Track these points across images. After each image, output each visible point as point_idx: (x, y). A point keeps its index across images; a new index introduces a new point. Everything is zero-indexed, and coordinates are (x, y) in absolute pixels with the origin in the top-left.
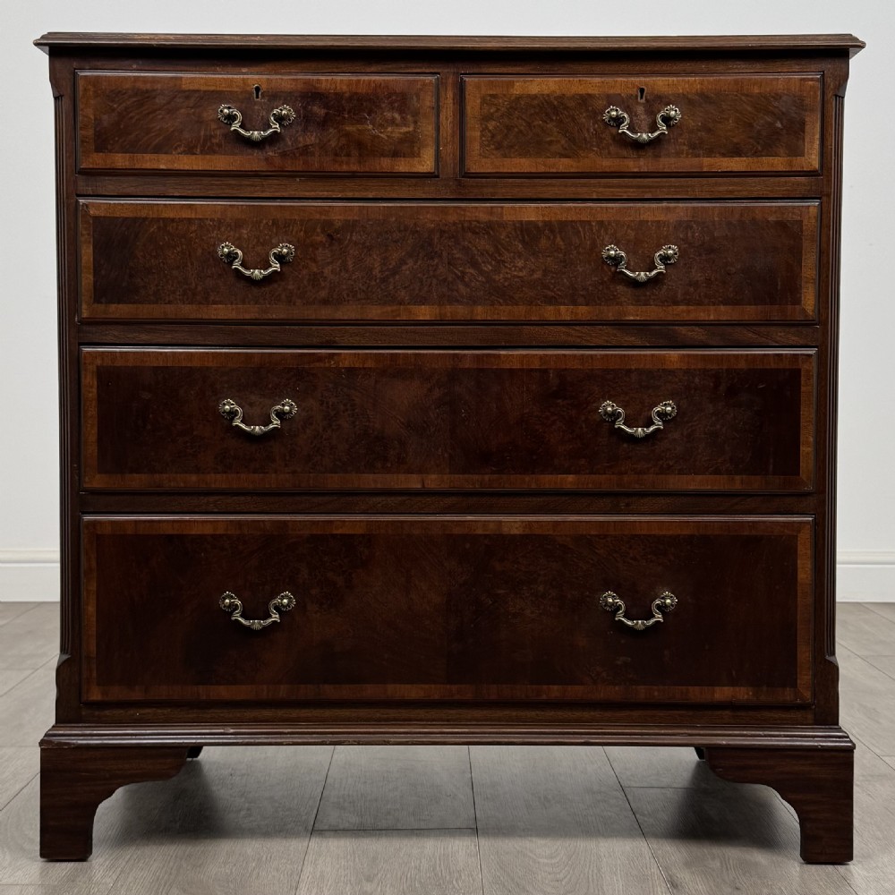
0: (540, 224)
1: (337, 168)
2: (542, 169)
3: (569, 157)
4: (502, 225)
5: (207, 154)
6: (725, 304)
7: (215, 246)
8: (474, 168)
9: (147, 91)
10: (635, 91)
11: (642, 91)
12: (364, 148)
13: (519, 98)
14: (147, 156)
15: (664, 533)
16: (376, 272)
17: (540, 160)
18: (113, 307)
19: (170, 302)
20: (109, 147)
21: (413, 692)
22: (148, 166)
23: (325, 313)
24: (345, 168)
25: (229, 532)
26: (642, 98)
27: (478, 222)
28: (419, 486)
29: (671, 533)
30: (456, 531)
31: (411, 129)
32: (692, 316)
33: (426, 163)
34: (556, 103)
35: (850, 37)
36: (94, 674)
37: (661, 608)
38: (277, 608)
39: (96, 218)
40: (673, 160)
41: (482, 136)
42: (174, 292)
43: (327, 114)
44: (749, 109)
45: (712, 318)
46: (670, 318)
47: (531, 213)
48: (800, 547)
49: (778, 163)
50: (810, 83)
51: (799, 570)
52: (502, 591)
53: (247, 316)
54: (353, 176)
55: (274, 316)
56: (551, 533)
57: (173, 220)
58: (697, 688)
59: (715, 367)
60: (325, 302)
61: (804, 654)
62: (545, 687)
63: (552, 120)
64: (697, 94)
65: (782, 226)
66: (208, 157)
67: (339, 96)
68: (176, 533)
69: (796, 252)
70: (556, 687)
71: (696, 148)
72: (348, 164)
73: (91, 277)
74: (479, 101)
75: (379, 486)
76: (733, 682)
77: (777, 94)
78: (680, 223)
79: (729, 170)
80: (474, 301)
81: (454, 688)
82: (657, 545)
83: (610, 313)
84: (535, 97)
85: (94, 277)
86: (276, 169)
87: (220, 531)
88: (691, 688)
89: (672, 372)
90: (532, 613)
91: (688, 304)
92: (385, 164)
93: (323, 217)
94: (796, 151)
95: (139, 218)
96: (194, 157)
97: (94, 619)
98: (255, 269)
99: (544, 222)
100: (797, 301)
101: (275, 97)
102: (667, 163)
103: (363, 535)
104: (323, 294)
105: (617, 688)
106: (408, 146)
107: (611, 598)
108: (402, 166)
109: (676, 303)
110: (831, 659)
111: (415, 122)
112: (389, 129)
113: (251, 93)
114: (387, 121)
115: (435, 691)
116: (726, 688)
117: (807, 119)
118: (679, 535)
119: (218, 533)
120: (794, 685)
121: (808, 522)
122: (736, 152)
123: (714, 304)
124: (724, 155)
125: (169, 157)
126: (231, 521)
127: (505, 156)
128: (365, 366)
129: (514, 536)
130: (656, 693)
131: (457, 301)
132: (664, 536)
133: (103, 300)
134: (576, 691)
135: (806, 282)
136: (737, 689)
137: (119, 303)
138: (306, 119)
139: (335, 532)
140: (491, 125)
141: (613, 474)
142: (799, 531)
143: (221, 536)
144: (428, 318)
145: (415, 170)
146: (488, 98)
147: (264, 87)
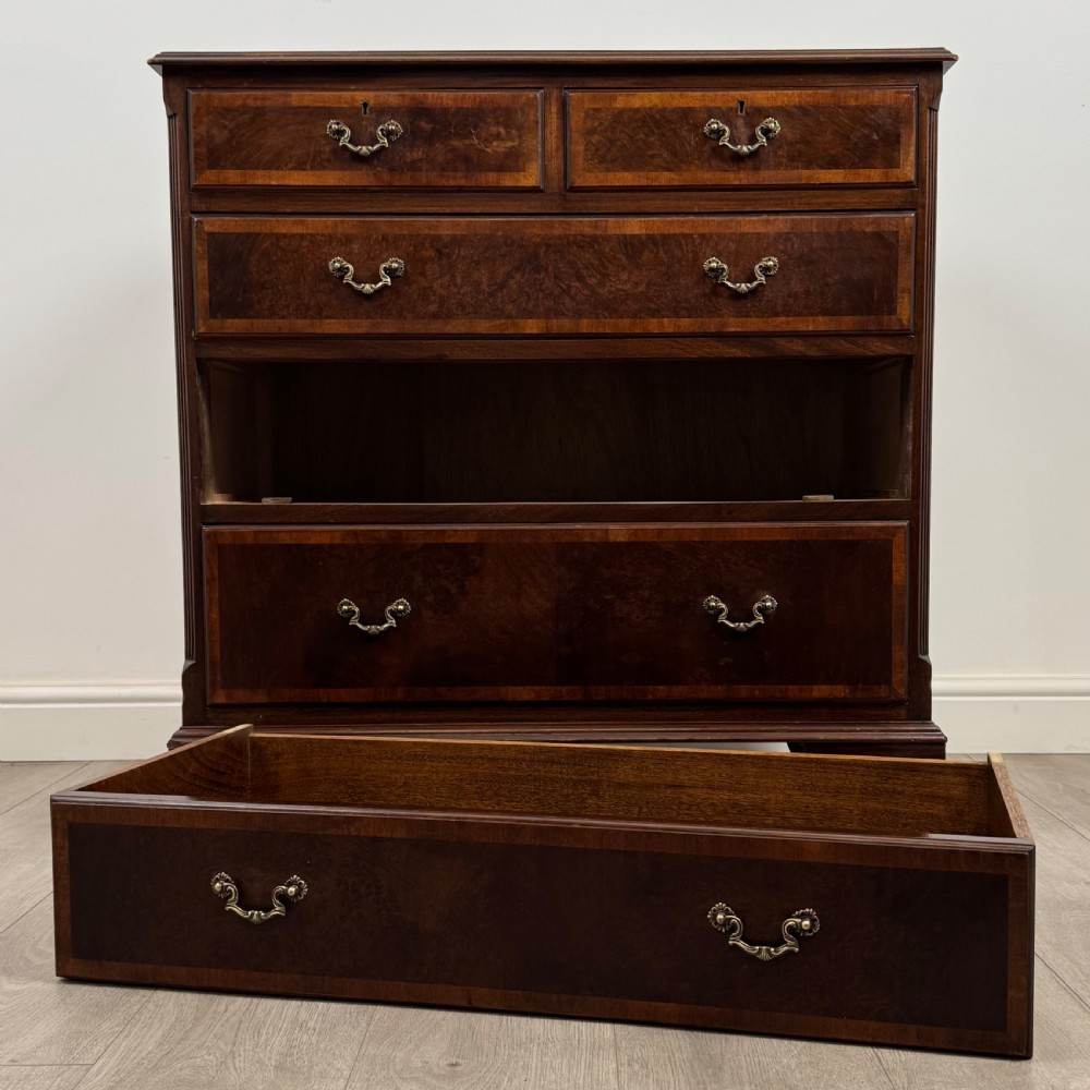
0: (644, 238)
1: (443, 182)
2: (644, 182)
3: (671, 171)
4: (607, 238)
5: (316, 169)
6: (824, 315)
7: (327, 261)
8: (579, 183)
9: (257, 108)
10: (735, 104)
11: (742, 104)
12: (470, 162)
13: (621, 112)
14: (260, 173)
15: (764, 539)
16: (484, 286)
17: (643, 174)
18: (229, 321)
19: (283, 317)
20: (222, 164)
21: (525, 693)
22: (260, 182)
23: (435, 327)
24: (452, 183)
25: (345, 542)
26: (741, 111)
27: (583, 236)
29: (771, 539)
30: (566, 539)
31: (516, 143)
32: (791, 328)
33: (530, 177)
34: (658, 116)
35: (942, 50)
36: (219, 678)
37: (762, 610)
38: (393, 613)
39: (211, 235)
40: (772, 173)
41: (586, 150)
42: (288, 307)
43: (433, 129)
44: (846, 121)
45: (811, 328)
46: (770, 330)
47: (634, 226)
48: (895, 551)
49: (875, 175)
50: (906, 95)
51: (894, 573)
52: (609, 597)
53: (360, 331)
54: (460, 189)
55: (386, 331)
56: (656, 540)
57: (285, 236)
58: (796, 687)
60: (435, 316)
61: (899, 654)
62: (651, 687)
63: (654, 133)
64: (795, 107)
65: (878, 236)
66: (318, 172)
67: (445, 110)
68: (293, 542)
69: (892, 265)
70: (661, 688)
71: (794, 160)
72: (454, 178)
73: (207, 293)
74: (582, 115)
76: (831, 681)
77: (872, 106)
78: (779, 235)
79: (827, 182)
80: (579, 315)
81: (564, 689)
82: (758, 550)
83: (712, 325)
84: (638, 110)
85: (210, 292)
86: (386, 184)
87: (337, 541)
88: (790, 687)
90: (638, 617)
91: (787, 316)
92: (490, 179)
93: (432, 232)
94: (892, 163)
95: (253, 234)
96: (304, 173)
97: (218, 625)
98: (365, 283)
99: (647, 235)
100: (892, 311)
101: (382, 113)
102: (766, 176)
103: (474, 544)
104: (433, 308)
105: (719, 688)
106: (513, 161)
107: (713, 601)
108: (508, 181)
109: (776, 315)
110: (923, 658)
111: (520, 137)
112: (495, 143)
113: (359, 108)
114: (492, 135)
115: (546, 693)
116: (823, 687)
117: (902, 131)
118: (779, 541)
119: (335, 542)
120: (888, 682)
121: (903, 527)
122: (833, 164)
123: (812, 315)
124: (822, 167)
125: (280, 173)
126: (348, 531)
127: (608, 170)
129: (620, 543)
130: (757, 693)
131: (564, 314)
132: (765, 542)
133: (219, 315)
134: (679, 691)
135: (902, 292)
136: (834, 687)
137: (234, 318)
138: (412, 135)
139: (448, 541)
140: (595, 138)
142: (894, 536)
143: (338, 545)
144: (535, 331)
145: (520, 184)
146: (591, 112)
147: (371, 103)
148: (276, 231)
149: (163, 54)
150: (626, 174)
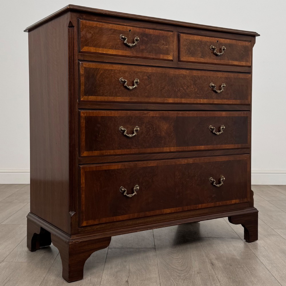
0: (197, 76)
1: (149, 56)
3: (203, 58)
5: (116, 49)
6: (234, 99)
7: (118, 78)
8: (182, 59)
10: (216, 41)
11: (218, 41)
12: (156, 51)
13: (192, 40)
14: (101, 49)
16: (159, 88)
17: (196, 58)
18: (90, 97)
19: (106, 96)
20: (89, 45)
22: (100, 52)
23: (147, 100)
24: (152, 57)
25: (122, 168)
26: (218, 43)
27: (183, 75)
28: (169, 151)
29: (223, 160)
31: (168, 47)
32: (227, 103)
33: (171, 58)
34: (200, 42)
36: (84, 217)
37: (223, 181)
38: (136, 190)
39: (85, 68)
41: (184, 50)
42: (107, 93)
43: (147, 40)
44: (238, 49)
45: (231, 103)
46: (223, 103)
47: (195, 73)
48: (248, 162)
49: (244, 63)
52: (188, 180)
53: (127, 101)
54: (153, 59)
55: (134, 101)
56: (199, 162)
57: (107, 70)
59: (232, 116)
60: (147, 97)
61: (249, 189)
62: (198, 205)
63: (199, 47)
64: (229, 44)
65: (244, 79)
67: (150, 35)
68: (107, 169)
70: (200, 205)
71: (228, 58)
72: (152, 55)
73: (83, 87)
75: (160, 151)
78: (225, 78)
79: (235, 64)
80: (182, 97)
81: (177, 208)
82: (221, 164)
83: (211, 101)
84: (196, 40)
85: (84, 87)
86: (135, 56)
88: (227, 201)
89: (223, 117)
90: (194, 185)
91: (227, 99)
92: (162, 56)
93: (146, 71)
94: (247, 61)
95: (98, 68)
96: (113, 50)
97: (84, 199)
98: (130, 86)
100: (247, 99)
101: (134, 33)
102: (223, 61)
103: (156, 166)
104: (146, 94)
105: (213, 203)
106: (167, 52)
107: (211, 179)
108: (166, 57)
109: (224, 99)
111: (169, 45)
112: (163, 46)
113: (128, 31)
114: (162, 44)
115: (173, 210)
116: (234, 200)
117: (249, 53)
118: (225, 161)
119: (119, 168)
122: (236, 60)
123: (232, 99)
124: (234, 60)
125: (106, 50)
127: (189, 56)
128: (156, 116)
129: (191, 163)
130: (221, 204)
131: (178, 97)
133: (87, 95)
135: (249, 94)
136: (236, 200)
137: (91, 96)
138: (142, 42)
139: (149, 166)
140: (186, 47)
141: (212, 145)
142: (247, 158)
144: (171, 102)
145: (169, 59)
146: (185, 40)
147: (132, 30)
148: (105, 68)
150: (193, 58)
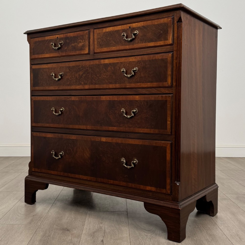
0: (109, 64)
1: (71, 54)
2: (109, 50)
3: (114, 46)
4: (101, 64)
6: (149, 83)
8: (96, 51)
10: (128, 28)
11: (130, 27)
12: (75, 48)
13: (105, 33)
14: (41, 55)
15: (135, 143)
16: (78, 78)
17: (109, 48)
19: (44, 86)
22: (40, 57)
23: (69, 88)
24: (72, 54)
26: (130, 29)
27: (96, 64)
28: (86, 128)
29: (137, 144)
31: (84, 43)
33: (87, 51)
34: (112, 33)
36: (33, 165)
37: (133, 163)
38: (60, 155)
39: (33, 69)
40: (137, 45)
41: (97, 43)
42: (45, 84)
43: (69, 42)
44: (154, 29)
45: (146, 86)
46: (136, 87)
47: (107, 61)
48: (167, 150)
49: (162, 43)
50: (170, 19)
51: (167, 156)
52: (101, 155)
53: (56, 89)
54: (74, 55)
55: (61, 89)
56: (111, 142)
58: (143, 186)
59: (147, 99)
60: (68, 85)
62: (110, 180)
63: (111, 38)
65: (162, 60)
66: (50, 54)
67: (71, 37)
69: (166, 67)
70: (112, 181)
71: (142, 41)
72: (73, 53)
74: (97, 35)
76: (151, 186)
77: (161, 24)
78: (138, 61)
79: (150, 46)
80: (96, 84)
81: (92, 178)
82: (134, 146)
83: (123, 86)
84: (108, 32)
85: (33, 81)
86: (61, 55)
88: (141, 186)
89: (137, 101)
90: (107, 161)
91: (140, 83)
93: (69, 66)
94: (166, 39)
95: (39, 68)
96: (48, 54)
98: (56, 78)
99: (109, 63)
100: (166, 81)
101: (60, 39)
102: (136, 46)
103: (76, 139)
104: (69, 83)
105: (125, 183)
106: (82, 48)
108: (83, 53)
109: (138, 83)
111: (85, 41)
112: (80, 44)
113: (56, 39)
114: (79, 42)
116: (149, 187)
117: (169, 30)
118: (138, 144)
120: (166, 189)
122: (151, 41)
123: (146, 83)
124: (149, 42)
125: (44, 55)
127: (102, 48)
128: (76, 100)
129: (104, 142)
131: (93, 84)
134: (116, 182)
135: (169, 75)
136: (152, 188)
137: (37, 87)
138: (65, 43)
140: (99, 40)
141: (124, 127)
142: (167, 145)
143: (52, 138)
144: (87, 88)
145: (85, 53)
146: (98, 34)
147: (59, 37)
148: (43, 67)
149: (27, 31)
150: (105, 48)
